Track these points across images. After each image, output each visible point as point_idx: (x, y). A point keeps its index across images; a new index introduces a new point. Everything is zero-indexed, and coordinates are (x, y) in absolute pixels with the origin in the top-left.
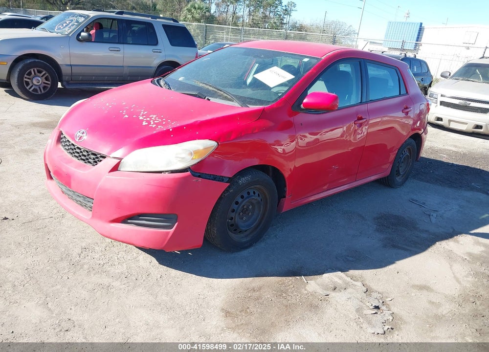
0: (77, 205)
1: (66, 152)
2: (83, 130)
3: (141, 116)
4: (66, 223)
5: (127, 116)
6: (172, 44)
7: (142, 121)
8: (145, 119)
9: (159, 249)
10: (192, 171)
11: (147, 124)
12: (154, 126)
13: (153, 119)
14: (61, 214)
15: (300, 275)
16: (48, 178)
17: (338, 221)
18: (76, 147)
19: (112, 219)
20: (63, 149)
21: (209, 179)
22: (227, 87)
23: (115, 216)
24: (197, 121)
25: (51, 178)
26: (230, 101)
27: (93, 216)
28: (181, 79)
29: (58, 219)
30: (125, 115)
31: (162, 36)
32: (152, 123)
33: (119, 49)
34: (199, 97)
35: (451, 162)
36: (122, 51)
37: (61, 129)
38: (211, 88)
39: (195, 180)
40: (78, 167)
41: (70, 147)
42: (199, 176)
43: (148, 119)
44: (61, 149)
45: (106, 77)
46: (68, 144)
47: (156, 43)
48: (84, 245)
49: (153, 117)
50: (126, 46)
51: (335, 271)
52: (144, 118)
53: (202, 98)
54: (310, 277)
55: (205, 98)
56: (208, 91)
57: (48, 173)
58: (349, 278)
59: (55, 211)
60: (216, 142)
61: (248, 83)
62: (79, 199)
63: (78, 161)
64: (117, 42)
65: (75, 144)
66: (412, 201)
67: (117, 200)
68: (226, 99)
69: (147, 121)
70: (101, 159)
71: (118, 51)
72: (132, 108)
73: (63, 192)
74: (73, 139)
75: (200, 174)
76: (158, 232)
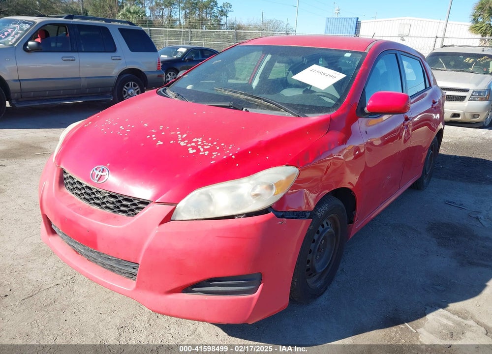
0: (104, 269)
1: (76, 198)
2: (102, 167)
3: (181, 141)
4: (81, 291)
5: (160, 143)
6: (133, 49)
7: (186, 148)
8: (189, 145)
9: (242, 323)
10: (274, 211)
11: (195, 151)
12: (207, 153)
13: (199, 143)
14: (69, 278)
15: (403, 323)
16: (48, 234)
17: (394, 238)
18: (94, 191)
19: (169, 289)
20: (70, 193)
21: (293, 218)
22: (263, 93)
23: (175, 285)
24: (260, 142)
25: (53, 232)
26: (276, 110)
27: (138, 287)
28: (189, 87)
29: (68, 287)
30: (156, 141)
31: (119, 41)
32: (202, 150)
33: (73, 59)
34: (235, 108)
35: (454, 155)
36: (77, 60)
37: (62, 166)
38: (242, 97)
39: (280, 221)
40: (105, 219)
41: (83, 191)
42: (283, 217)
43: (193, 144)
44: (68, 194)
45: (62, 91)
46: (80, 187)
47: (113, 49)
48: (118, 322)
49: (198, 141)
50: (81, 54)
51: (436, 309)
52: (187, 143)
53: (239, 110)
54: (413, 322)
55: (242, 110)
56: (242, 101)
57: (48, 226)
58: (457, 316)
59: (59, 274)
60: (297, 167)
61: (254, 87)
62: (109, 262)
63: (101, 210)
64: (70, 50)
65: (92, 187)
66: (449, 203)
67: (178, 263)
68: (268, 108)
69: (193, 148)
70: (141, 206)
71: (72, 60)
72: (162, 131)
73: (77, 252)
74: (89, 180)
75: (282, 213)
76: (239, 300)
